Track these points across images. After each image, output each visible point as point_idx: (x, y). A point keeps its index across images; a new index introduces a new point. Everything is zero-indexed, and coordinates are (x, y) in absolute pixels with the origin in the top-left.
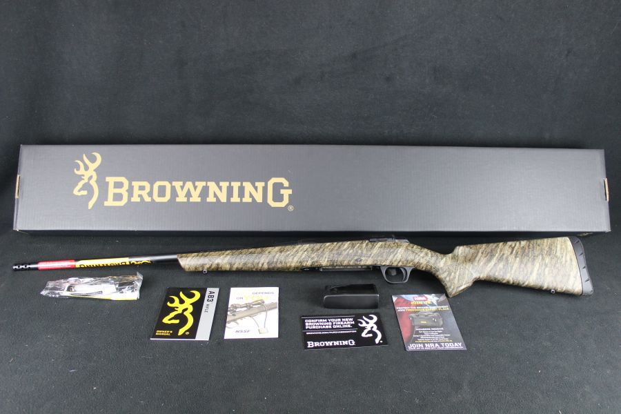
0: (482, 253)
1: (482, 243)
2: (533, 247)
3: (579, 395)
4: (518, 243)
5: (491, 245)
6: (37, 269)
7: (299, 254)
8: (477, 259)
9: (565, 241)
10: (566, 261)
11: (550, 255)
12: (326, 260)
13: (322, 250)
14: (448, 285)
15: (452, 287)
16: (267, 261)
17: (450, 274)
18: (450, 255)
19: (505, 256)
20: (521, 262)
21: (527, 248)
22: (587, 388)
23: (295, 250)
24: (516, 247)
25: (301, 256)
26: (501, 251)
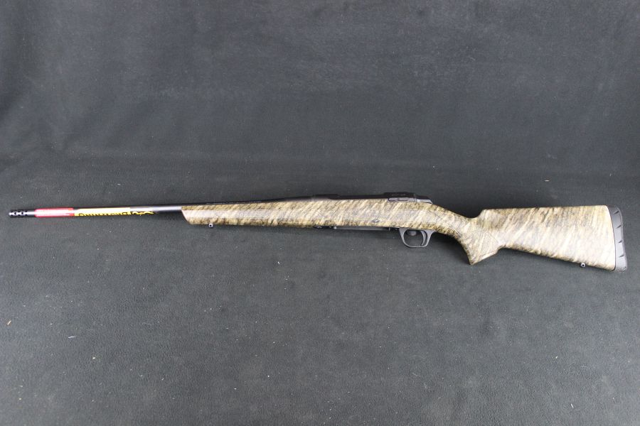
0: (511, 219)
1: (512, 207)
2: (567, 216)
3: (594, 387)
4: (551, 210)
5: (522, 210)
6: (34, 216)
7: (312, 212)
8: (505, 225)
9: (603, 210)
10: (602, 234)
11: (584, 226)
12: (341, 219)
13: (336, 208)
14: (471, 252)
15: (475, 256)
16: (277, 218)
17: (473, 241)
18: (476, 219)
19: (536, 223)
20: (552, 231)
21: (560, 216)
22: (604, 379)
23: (307, 206)
24: (548, 215)
25: (313, 215)
26: (531, 218)
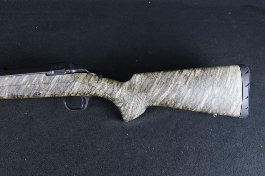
0: (158, 83)
1: (159, 70)
2: (206, 78)
4: (193, 72)
5: (168, 73)
8: (152, 89)
9: (236, 71)
10: (233, 92)
11: (219, 86)
15: (126, 116)
17: (124, 105)
18: (127, 83)
19: (179, 86)
21: (200, 78)
24: (191, 77)
26: (176, 81)
